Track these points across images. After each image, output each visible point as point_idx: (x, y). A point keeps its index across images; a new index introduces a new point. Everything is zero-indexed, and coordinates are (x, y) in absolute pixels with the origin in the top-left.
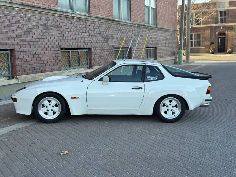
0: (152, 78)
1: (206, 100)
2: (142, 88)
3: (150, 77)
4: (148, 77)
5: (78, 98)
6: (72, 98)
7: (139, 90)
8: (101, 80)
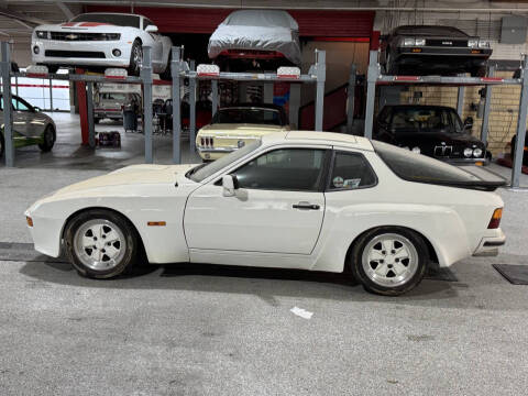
0: (346, 182)
1: (487, 244)
2: (317, 208)
3: (341, 180)
4: (336, 180)
5: (163, 224)
6: (149, 224)
7: (311, 210)
8: (219, 183)
